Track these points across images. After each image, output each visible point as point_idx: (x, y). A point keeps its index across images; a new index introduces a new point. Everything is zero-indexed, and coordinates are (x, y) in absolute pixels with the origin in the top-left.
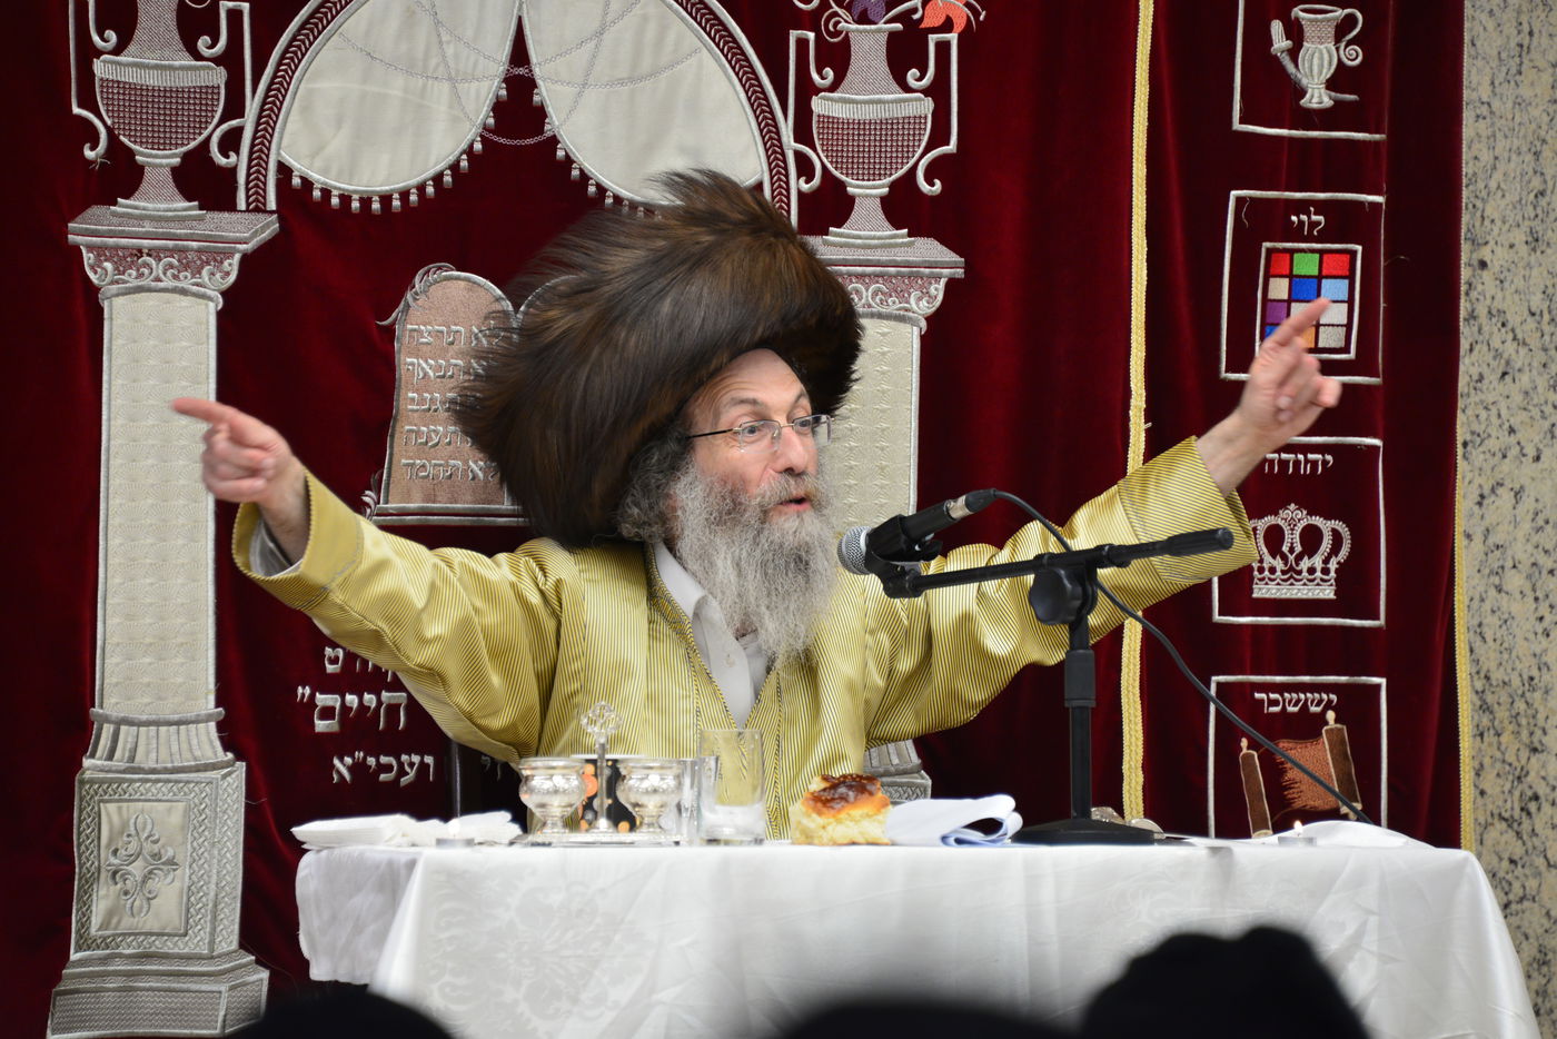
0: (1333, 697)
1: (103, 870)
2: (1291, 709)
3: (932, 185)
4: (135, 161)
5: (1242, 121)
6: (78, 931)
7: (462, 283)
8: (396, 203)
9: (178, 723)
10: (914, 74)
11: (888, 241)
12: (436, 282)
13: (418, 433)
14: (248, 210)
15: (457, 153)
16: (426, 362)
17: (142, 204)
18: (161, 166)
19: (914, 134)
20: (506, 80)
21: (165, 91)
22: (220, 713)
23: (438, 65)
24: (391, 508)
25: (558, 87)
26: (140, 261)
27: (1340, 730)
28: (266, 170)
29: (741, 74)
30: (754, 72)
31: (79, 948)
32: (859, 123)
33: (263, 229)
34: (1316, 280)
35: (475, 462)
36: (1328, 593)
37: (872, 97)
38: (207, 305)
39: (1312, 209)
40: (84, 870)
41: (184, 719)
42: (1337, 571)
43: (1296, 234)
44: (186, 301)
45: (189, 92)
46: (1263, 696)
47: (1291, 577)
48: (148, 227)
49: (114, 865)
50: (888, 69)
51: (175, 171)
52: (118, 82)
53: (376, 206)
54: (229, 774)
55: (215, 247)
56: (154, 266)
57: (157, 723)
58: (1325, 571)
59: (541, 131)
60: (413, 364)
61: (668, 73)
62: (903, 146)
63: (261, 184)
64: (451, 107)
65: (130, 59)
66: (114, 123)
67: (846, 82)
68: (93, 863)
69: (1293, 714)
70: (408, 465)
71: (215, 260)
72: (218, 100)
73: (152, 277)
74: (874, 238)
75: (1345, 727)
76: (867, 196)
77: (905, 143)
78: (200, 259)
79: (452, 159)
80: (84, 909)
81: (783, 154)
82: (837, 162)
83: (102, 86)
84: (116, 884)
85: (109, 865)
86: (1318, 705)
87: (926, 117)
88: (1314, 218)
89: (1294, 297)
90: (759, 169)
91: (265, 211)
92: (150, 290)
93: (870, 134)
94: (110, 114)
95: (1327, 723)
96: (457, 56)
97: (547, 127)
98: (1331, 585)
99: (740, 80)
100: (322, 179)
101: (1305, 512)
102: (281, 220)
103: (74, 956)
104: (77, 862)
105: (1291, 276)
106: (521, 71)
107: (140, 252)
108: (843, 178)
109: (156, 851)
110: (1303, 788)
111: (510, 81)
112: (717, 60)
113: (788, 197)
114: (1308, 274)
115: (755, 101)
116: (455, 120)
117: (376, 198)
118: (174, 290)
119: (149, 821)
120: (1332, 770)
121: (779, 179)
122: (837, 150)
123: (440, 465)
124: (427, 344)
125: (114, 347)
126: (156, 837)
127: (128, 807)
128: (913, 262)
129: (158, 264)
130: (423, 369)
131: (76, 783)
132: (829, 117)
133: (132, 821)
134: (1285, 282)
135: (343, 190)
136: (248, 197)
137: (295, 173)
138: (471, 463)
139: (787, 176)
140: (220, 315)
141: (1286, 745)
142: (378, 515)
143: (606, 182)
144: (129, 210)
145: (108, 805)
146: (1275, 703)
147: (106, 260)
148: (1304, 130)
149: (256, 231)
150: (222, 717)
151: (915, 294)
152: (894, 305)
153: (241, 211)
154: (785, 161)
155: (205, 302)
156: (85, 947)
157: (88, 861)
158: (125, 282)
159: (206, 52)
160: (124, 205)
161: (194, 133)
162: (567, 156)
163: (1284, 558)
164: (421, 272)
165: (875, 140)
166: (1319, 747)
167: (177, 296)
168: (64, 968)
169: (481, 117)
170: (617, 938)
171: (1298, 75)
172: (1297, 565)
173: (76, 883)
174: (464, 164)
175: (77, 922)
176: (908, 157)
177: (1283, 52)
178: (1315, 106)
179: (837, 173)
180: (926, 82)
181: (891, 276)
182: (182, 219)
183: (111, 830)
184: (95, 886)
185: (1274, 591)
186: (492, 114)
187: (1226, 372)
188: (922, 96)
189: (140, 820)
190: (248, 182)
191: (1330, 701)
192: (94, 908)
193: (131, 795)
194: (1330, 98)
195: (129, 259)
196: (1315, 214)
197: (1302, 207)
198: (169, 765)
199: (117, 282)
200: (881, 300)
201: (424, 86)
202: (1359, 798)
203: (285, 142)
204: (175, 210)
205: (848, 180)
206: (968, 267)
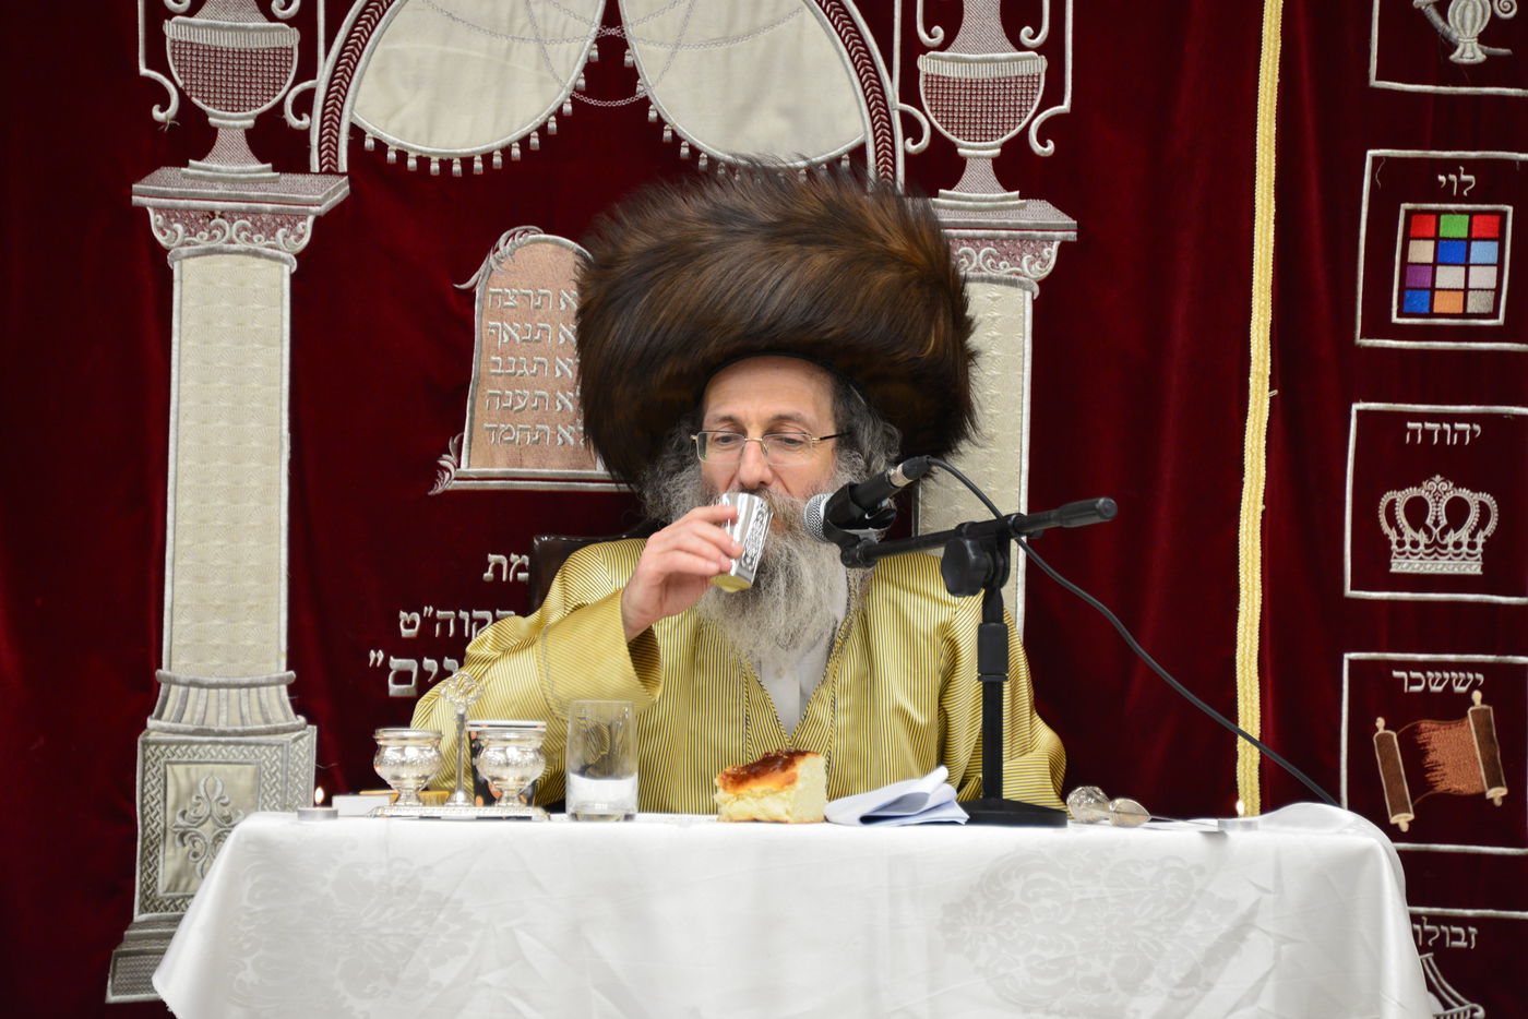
0: (1480, 677)
1: (169, 832)
2: (1435, 688)
3: (1045, 145)
4: (208, 123)
5: (1378, 78)
6: (143, 893)
7: (550, 247)
8: (478, 165)
9: (249, 686)
10: (1028, 32)
11: (999, 203)
12: (521, 246)
13: (502, 397)
14: (321, 173)
15: (544, 115)
16: (511, 325)
17: (215, 166)
18: (235, 128)
19: (1027, 94)
20: (597, 41)
21: (240, 53)
22: (290, 677)
23: (524, 26)
24: (472, 473)
25: (651, 48)
26: (212, 223)
27: (1487, 711)
28: (338, 131)
29: (843, 33)
30: (857, 31)
31: (144, 909)
32: (971, 83)
33: (335, 191)
34: (1465, 243)
35: (565, 427)
36: (1474, 568)
37: (985, 56)
38: (282, 268)
39: (1462, 168)
40: (148, 831)
41: (254, 682)
42: (1484, 545)
43: (1445, 195)
44: (260, 263)
45: (264, 53)
46: (1403, 674)
47: (1435, 551)
48: (221, 189)
49: (181, 827)
50: (1001, 27)
51: (249, 133)
52: (192, 44)
53: (457, 168)
54: (301, 737)
55: (289, 210)
56: (227, 228)
57: (228, 686)
58: (1472, 545)
59: (633, 93)
60: (497, 328)
61: (768, 33)
62: (1015, 106)
63: (332, 146)
64: (538, 68)
65: (204, 21)
66: (185, 84)
67: (957, 40)
68: (159, 824)
69: (1436, 694)
70: (491, 429)
71: (290, 223)
72: (292, 62)
73: (224, 240)
74: (985, 200)
75: (1491, 708)
76: (978, 157)
77: (1018, 103)
78: (274, 221)
79: (539, 121)
80: (150, 871)
81: (888, 115)
82: (947, 123)
83: (173, 48)
84: (184, 845)
85: (176, 827)
86: (1463, 684)
87: (1039, 77)
88: (1464, 178)
89: (1439, 260)
90: (862, 129)
91: (337, 174)
92: (221, 252)
93: (983, 94)
94: (182, 76)
95: (1473, 704)
96: (545, 16)
97: (639, 88)
98: (1478, 560)
99: (843, 40)
100: (399, 141)
101: (1451, 484)
102: (351, 182)
103: (138, 917)
104: (139, 822)
105: (1437, 239)
106: (613, 31)
107: (212, 214)
108: (954, 139)
109: (227, 813)
110: (1447, 770)
111: (601, 42)
112: (819, 18)
113: (894, 159)
114: (1455, 236)
115: (858, 61)
116: (542, 81)
117: (457, 160)
118: (247, 253)
119: (219, 784)
120: (1478, 753)
121: (884, 141)
122: (948, 111)
123: (527, 430)
124: (512, 307)
125: (184, 309)
126: (226, 800)
127: (197, 769)
128: (1025, 225)
129: (231, 227)
130: (508, 332)
131: (139, 745)
132: (938, 77)
133: (202, 783)
134: (1430, 245)
135: (421, 151)
136: (321, 159)
137: (369, 135)
138: (560, 427)
139: (892, 137)
140: (294, 278)
141: (1428, 726)
142: (457, 479)
143: (700, 144)
144: (201, 172)
145: (176, 767)
146: (1417, 682)
147: (175, 222)
148: (1453, 86)
149: (329, 193)
150: (292, 681)
151: (1026, 258)
152: (1004, 269)
153: (315, 173)
154: (890, 122)
155: (280, 264)
156: (152, 908)
157: (153, 822)
158: (196, 244)
159: (280, 13)
160: (195, 167)
161: (268, 95)
162: (659, 116)
163: (1428, 531)
164: (505, 235)
165: (988, 100)
166: (1465, 728)
167: (250, 259)
168: (126, 929)
169: (572, 78)
170: (442, 917)
171: (1447, 28)
172: (1442, 539)
173: (139, 844)
174: (552, 126)
175: (142, 883)
176: (1020, 117)
177: (1428, 5)
178: (1466, 61)
179: (948, 134)
180: (1040, 40)
181: (1002, 239)
182: (255, 182)
183: (178, 792)
184: (161, 848)
185: (1416, 566)
186: (583, 75)
187: (1361, 338)
188: (1035, 54)
189: (210, 782)
190: (320, 144)
191: (1476, 681)
192: (160, 870)
193: (201, 757)
194: (1483, 52)
195: (201, 221)
196: (1465, 173)
197: (1450, 166)
198: (240, 728)
199: (188, 244)
200: (992, 264)
201: (509, 49)
202: (1504, 783)
203: (358, 103)
204: (248, 172)
205: (959, 141)
206: (1080, 230)
